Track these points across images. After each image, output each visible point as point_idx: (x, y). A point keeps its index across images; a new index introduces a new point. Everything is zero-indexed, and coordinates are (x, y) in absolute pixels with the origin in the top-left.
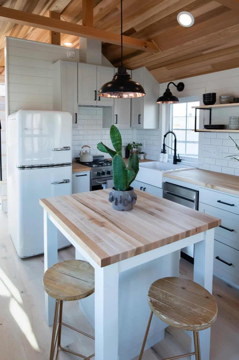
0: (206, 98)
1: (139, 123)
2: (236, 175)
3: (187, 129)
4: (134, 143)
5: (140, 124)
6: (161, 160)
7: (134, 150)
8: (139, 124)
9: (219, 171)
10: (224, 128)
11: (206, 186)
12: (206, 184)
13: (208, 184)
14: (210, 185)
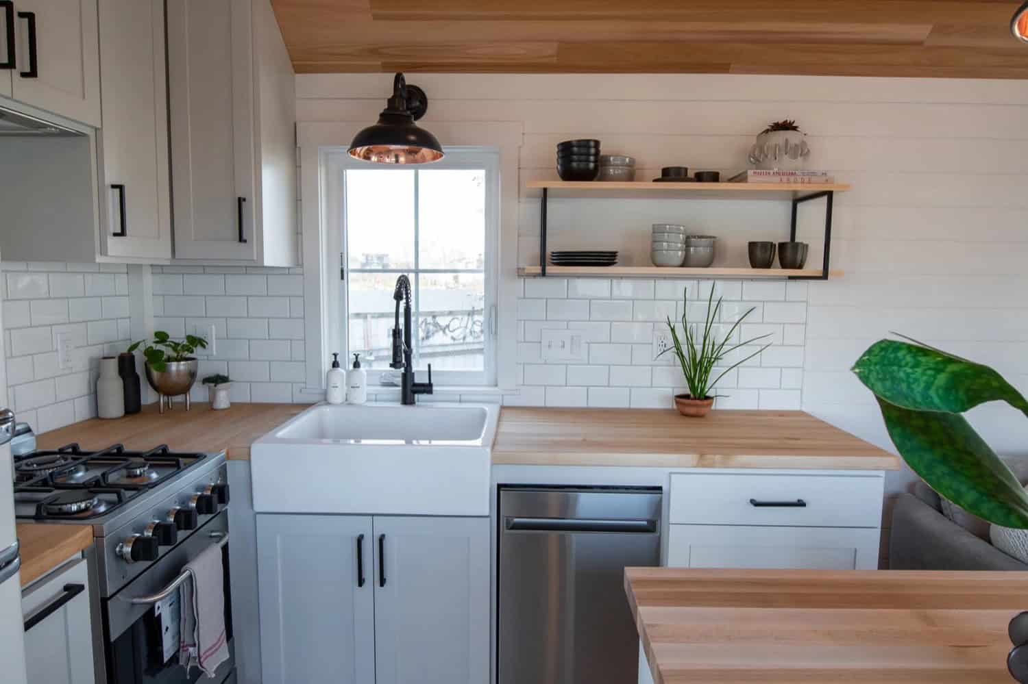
0: (575, 157)
1: (241, 239)
2: (633, 406)
3: (421, 267)
4: (162, 337)
5: (245, 241)
6: (337, 396)
7: (178, 371)
8: (243, 244)
9: (581, 403)
10: (615, 261)
11: (700, 464)
12: (702, 455)
13: (708, 456)
14: (718, 458)
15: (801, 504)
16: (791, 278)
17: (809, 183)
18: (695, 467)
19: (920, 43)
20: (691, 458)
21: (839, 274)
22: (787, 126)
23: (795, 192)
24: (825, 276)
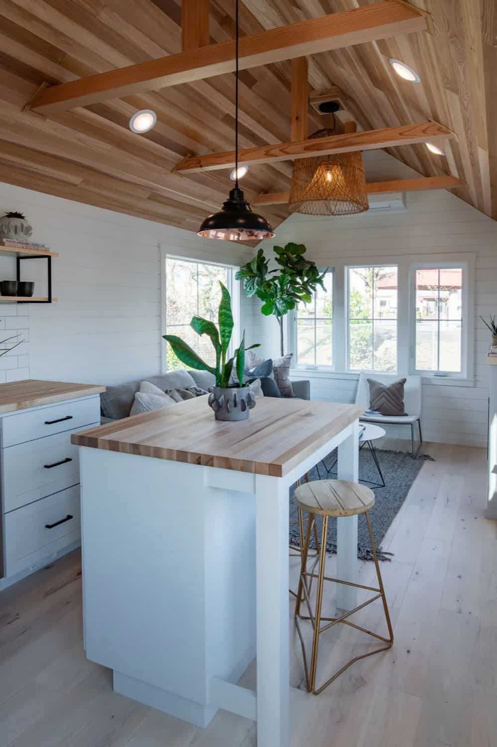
11: (19, 408)
12: (19, 404)
13: (23, 403)
14: (27, 402)
15: (69, 418)
16: (19, 302)
17: (38, 250)
18: (17, 410)
19: (75, 185)
20: (13, 406)
21: (56, 300)
22: (18, 216)
23: (18, 253)
24: (49, 301)
